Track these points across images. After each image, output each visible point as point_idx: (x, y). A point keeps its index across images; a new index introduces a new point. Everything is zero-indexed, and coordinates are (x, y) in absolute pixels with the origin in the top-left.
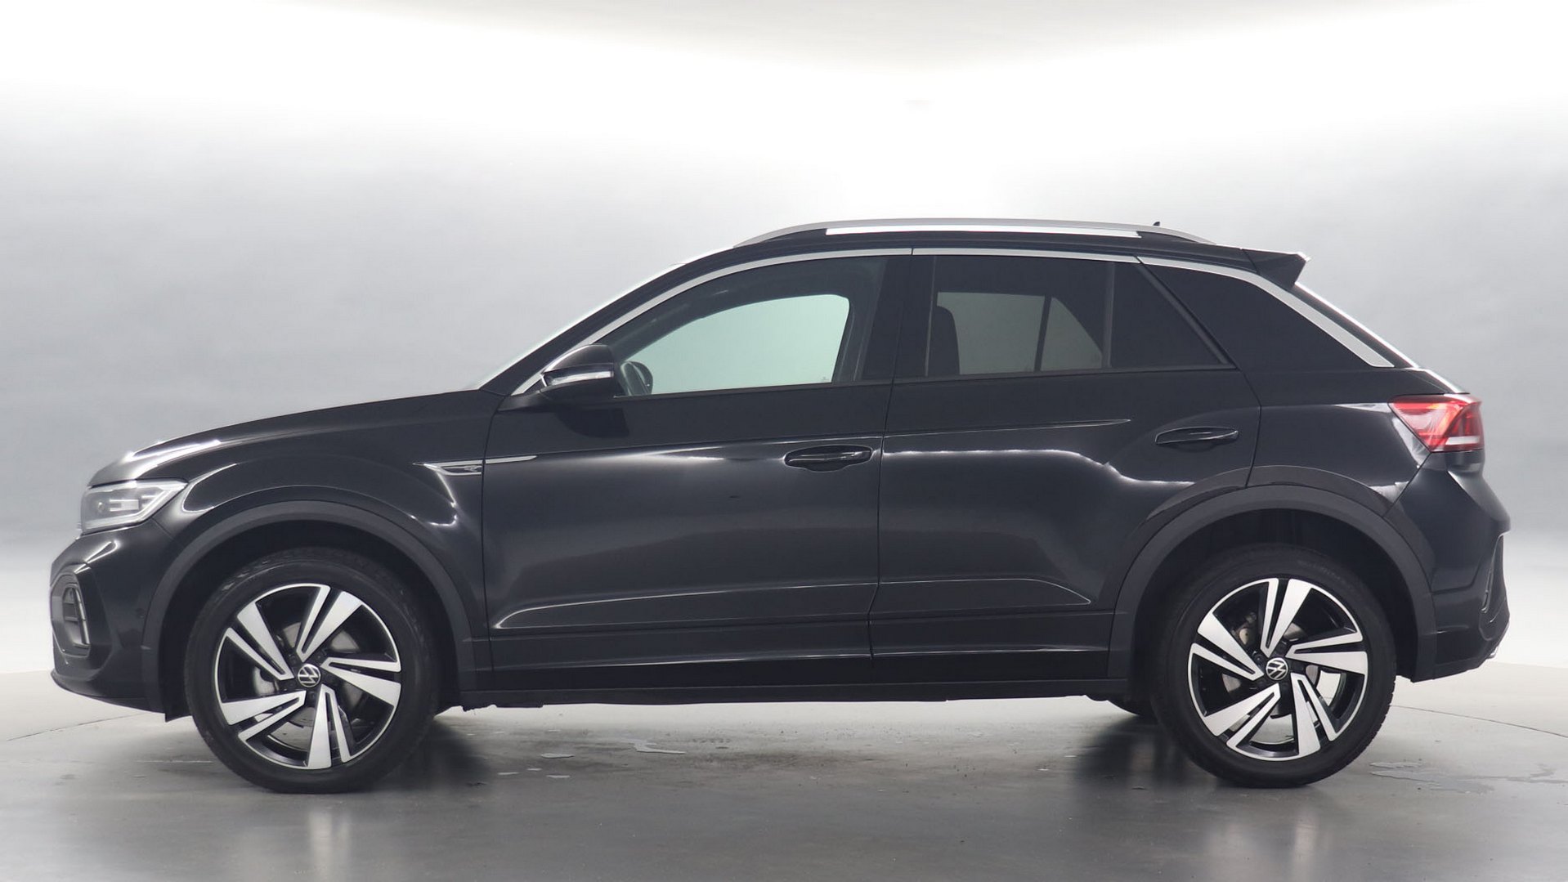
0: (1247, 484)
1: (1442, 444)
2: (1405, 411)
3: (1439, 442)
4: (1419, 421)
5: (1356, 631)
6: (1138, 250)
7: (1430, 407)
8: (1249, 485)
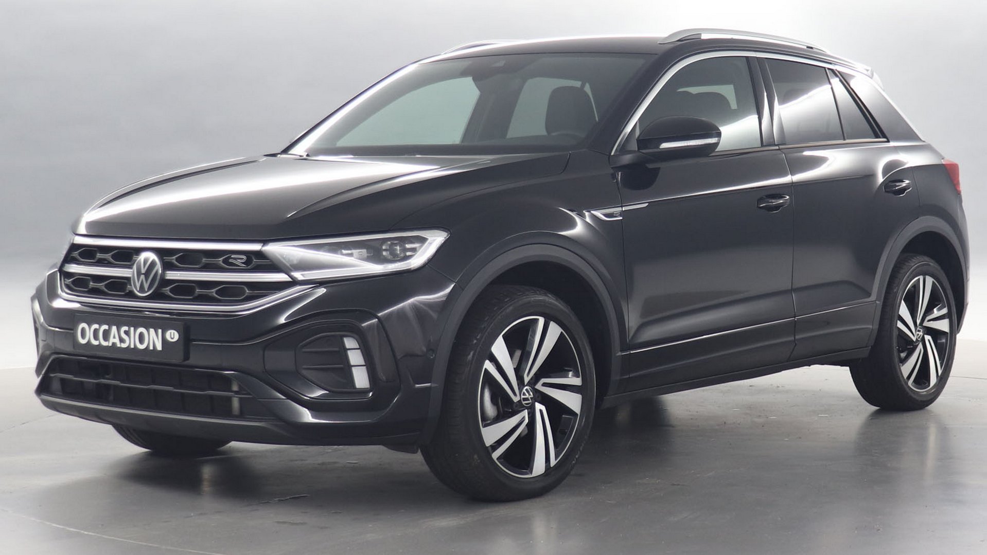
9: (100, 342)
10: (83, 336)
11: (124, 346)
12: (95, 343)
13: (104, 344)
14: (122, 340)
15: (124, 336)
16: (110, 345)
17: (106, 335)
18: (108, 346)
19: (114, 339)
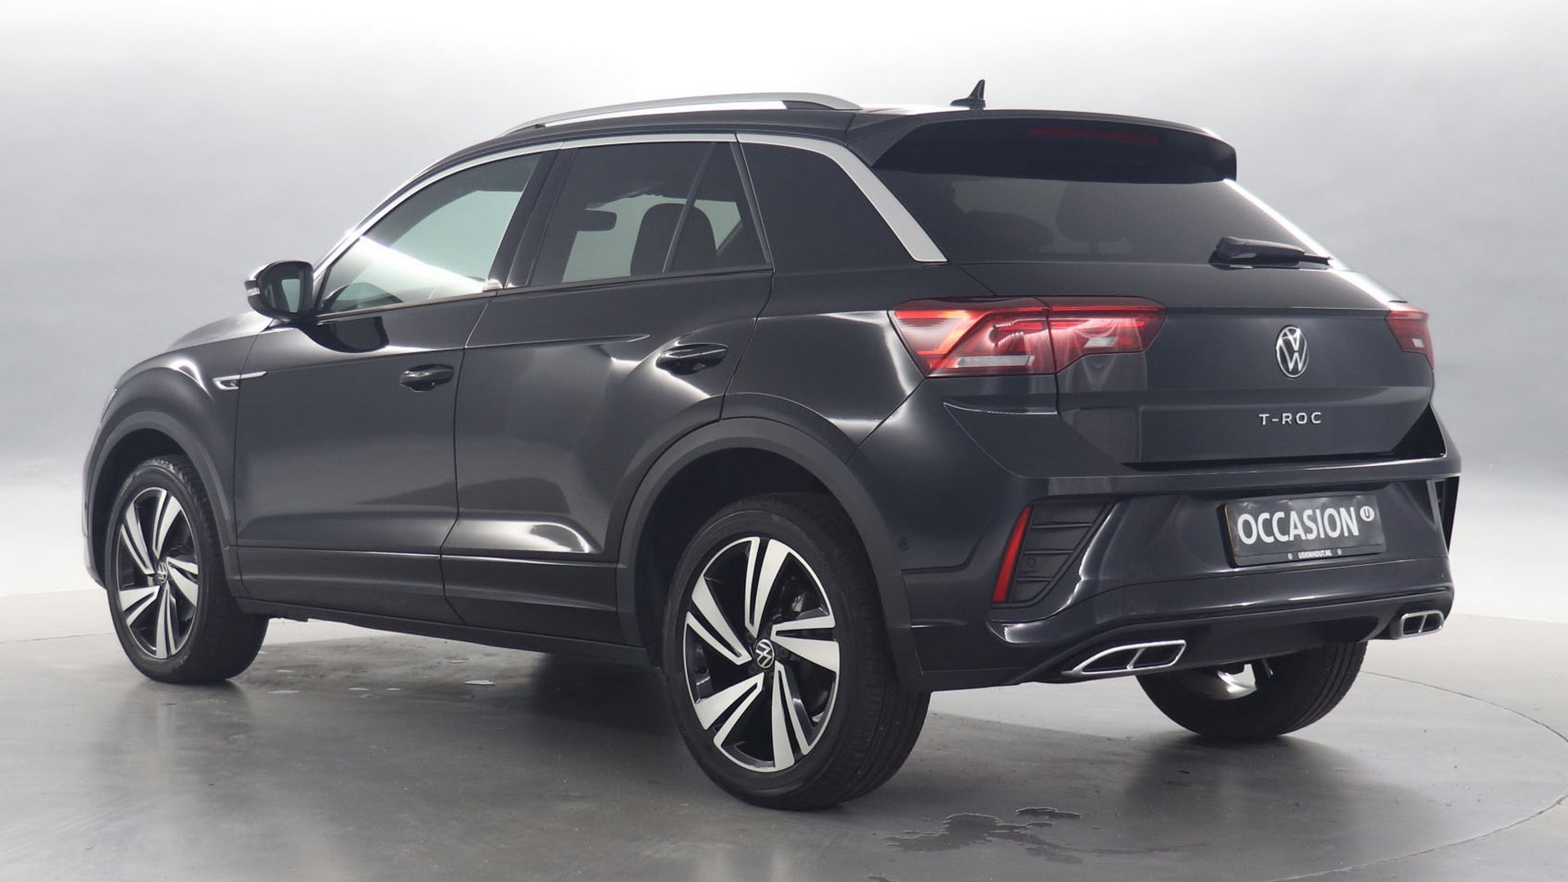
0: (720, 416)
1: (942, 366)
2: (906, 321)
3: (939, 363)
4: (916, 334)
5: (829, 613)
6: (739, 126)
7: (939, 316)
8: (722, 417)
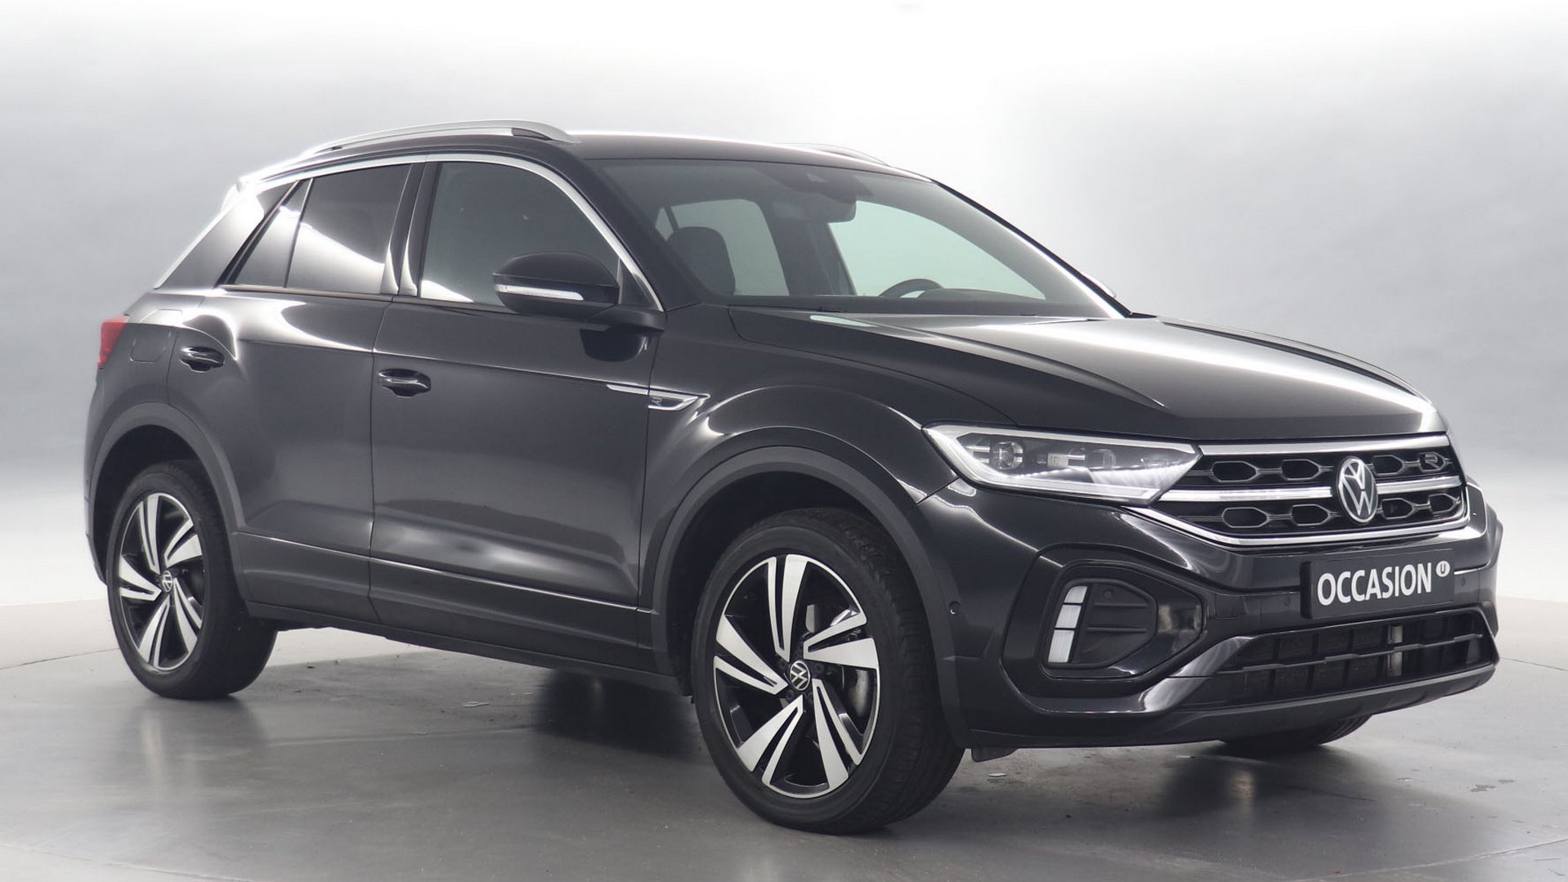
9: (1352, 597)
10: (1327, 594)
11: (1386, 595)
12: (1345, 600)
13: (1359, 598)
14: (1384, 588)
15: (1387, 581)
16: (1368, 598)
17: (1362, 586)
18: (1365, 601)
19: (1373, 590)
